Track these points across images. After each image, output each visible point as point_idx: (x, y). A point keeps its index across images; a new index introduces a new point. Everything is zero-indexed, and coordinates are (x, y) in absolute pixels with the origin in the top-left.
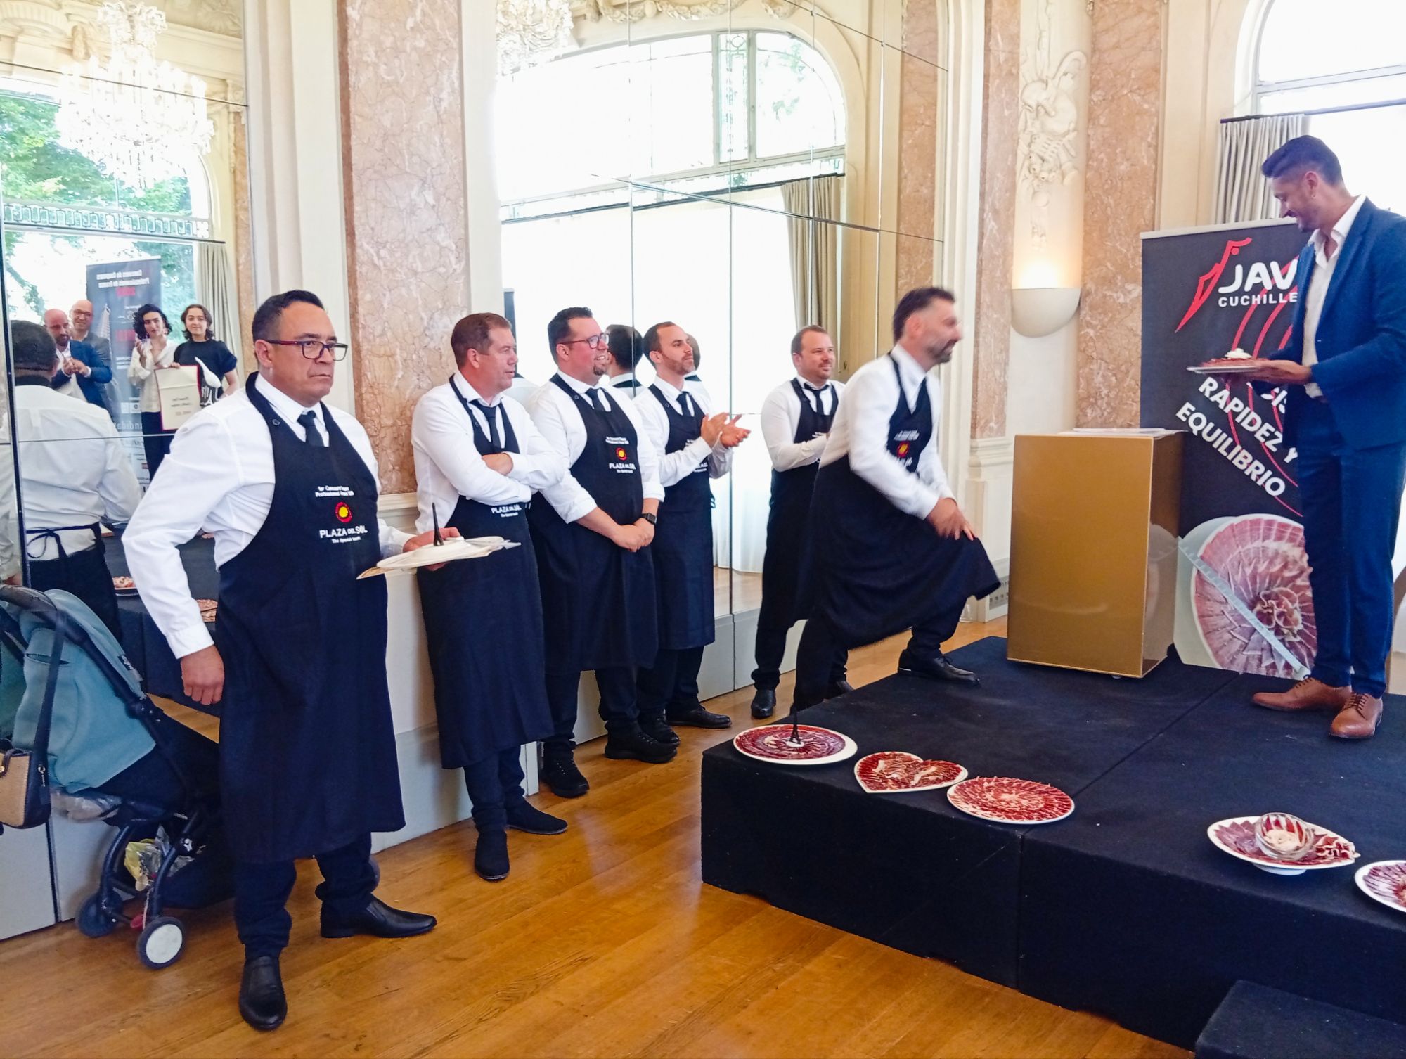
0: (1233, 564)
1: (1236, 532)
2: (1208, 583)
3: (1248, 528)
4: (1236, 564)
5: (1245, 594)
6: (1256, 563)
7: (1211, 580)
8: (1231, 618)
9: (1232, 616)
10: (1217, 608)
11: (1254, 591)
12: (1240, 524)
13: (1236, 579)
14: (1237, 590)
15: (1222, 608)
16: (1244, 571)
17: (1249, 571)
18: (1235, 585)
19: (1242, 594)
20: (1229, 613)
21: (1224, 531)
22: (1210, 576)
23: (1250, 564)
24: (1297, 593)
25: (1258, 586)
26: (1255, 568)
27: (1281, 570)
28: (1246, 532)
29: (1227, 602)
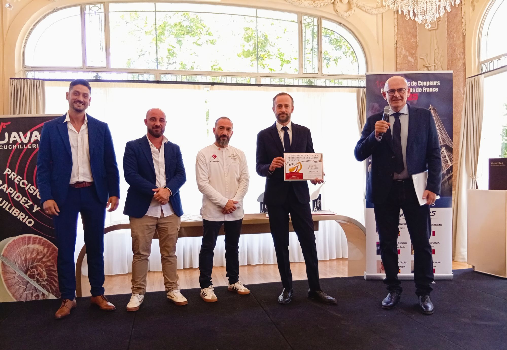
0: (16, 257)
1: (16, 243)
2: (7, 266)
3: (21, 240)
4: (18, 256)
5: (23, 268)
6: (26, 254)
7: (8, 264)
8: (18, 279)
9: (18, 278)
10: (12, 276)
11: (26, 266)
12: (18, 239)
13: (18, 262)
14: (19, 267)
15: (14, 276)
16: (21, 259)
17: (23, 258)
18: (18, 265)
19: (22, 268)
20: (17, 277)
21: (11, 243)
22: (8, 263)
23: (23, 255)
24: (43, 264)
25: (28, 264)
26: (26, 257)
27: (36, 256)
28: (20, 242)
29: (15, 272)
